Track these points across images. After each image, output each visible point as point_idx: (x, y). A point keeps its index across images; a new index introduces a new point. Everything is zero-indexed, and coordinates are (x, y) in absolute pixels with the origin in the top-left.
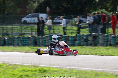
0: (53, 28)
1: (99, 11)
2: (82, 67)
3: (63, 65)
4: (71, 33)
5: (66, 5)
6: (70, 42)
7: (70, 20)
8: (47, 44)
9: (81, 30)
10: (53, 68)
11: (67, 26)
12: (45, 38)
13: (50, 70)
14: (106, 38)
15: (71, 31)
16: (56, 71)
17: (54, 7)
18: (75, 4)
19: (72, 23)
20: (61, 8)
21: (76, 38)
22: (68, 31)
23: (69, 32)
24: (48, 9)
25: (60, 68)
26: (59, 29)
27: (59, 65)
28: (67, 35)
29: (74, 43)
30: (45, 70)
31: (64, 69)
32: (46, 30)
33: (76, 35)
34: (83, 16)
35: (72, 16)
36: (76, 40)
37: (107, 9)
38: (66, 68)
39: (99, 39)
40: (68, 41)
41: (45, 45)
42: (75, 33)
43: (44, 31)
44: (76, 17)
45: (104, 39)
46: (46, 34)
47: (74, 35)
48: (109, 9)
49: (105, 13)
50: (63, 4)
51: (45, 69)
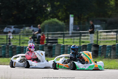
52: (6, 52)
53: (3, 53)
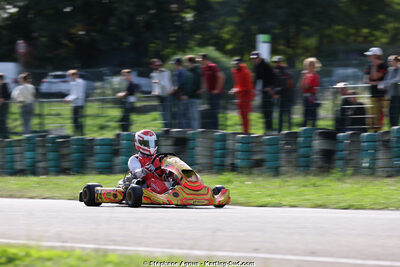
0: (37, 111)
1: (196, 54)
2: (139, 244)
3: (73, 240)
4: (102, 128)
5: (81, 33)
6: (96, 158)
7: (98, 84)
8: (18, 166)
9: (134, 117)
10: (39, 248)
11: (89, 104)
12: (11, 145)
13: (28, 255)
14: (218, 145)
15: (101, 121)
16: (49, 259)
17: (44, 39)
18: (112, 28)
19: (103, 94)
20: (65, 42)
21: (118, 145)
22: (89, 122)
23: (94, 126)
24: (21, 46)
25: (64, 249)
26: (58, 115)
27: (59, 238)
28: (88, 136)
29: (110, 161)
30: (11, 256)
31: (78, 253)
32: (16, 120)
33: (118, 135)
34: (141, 69)
35: (104, 70)
36: (116, 153)
37: (220, 45)
38: (84, 249)
39: (193, 149)
40: (91, 156)
41: (12, 169)
42: (115, 128)
43: (9, 121)
44: (117, 73)
45: (212, 149)
46: (16, 134)
47: (109, 135)
48: (229, 47)
49: (214, 60)
50: (73, 31)
51: (12, 251)
52: (40, 157)
53: (27, 162)
